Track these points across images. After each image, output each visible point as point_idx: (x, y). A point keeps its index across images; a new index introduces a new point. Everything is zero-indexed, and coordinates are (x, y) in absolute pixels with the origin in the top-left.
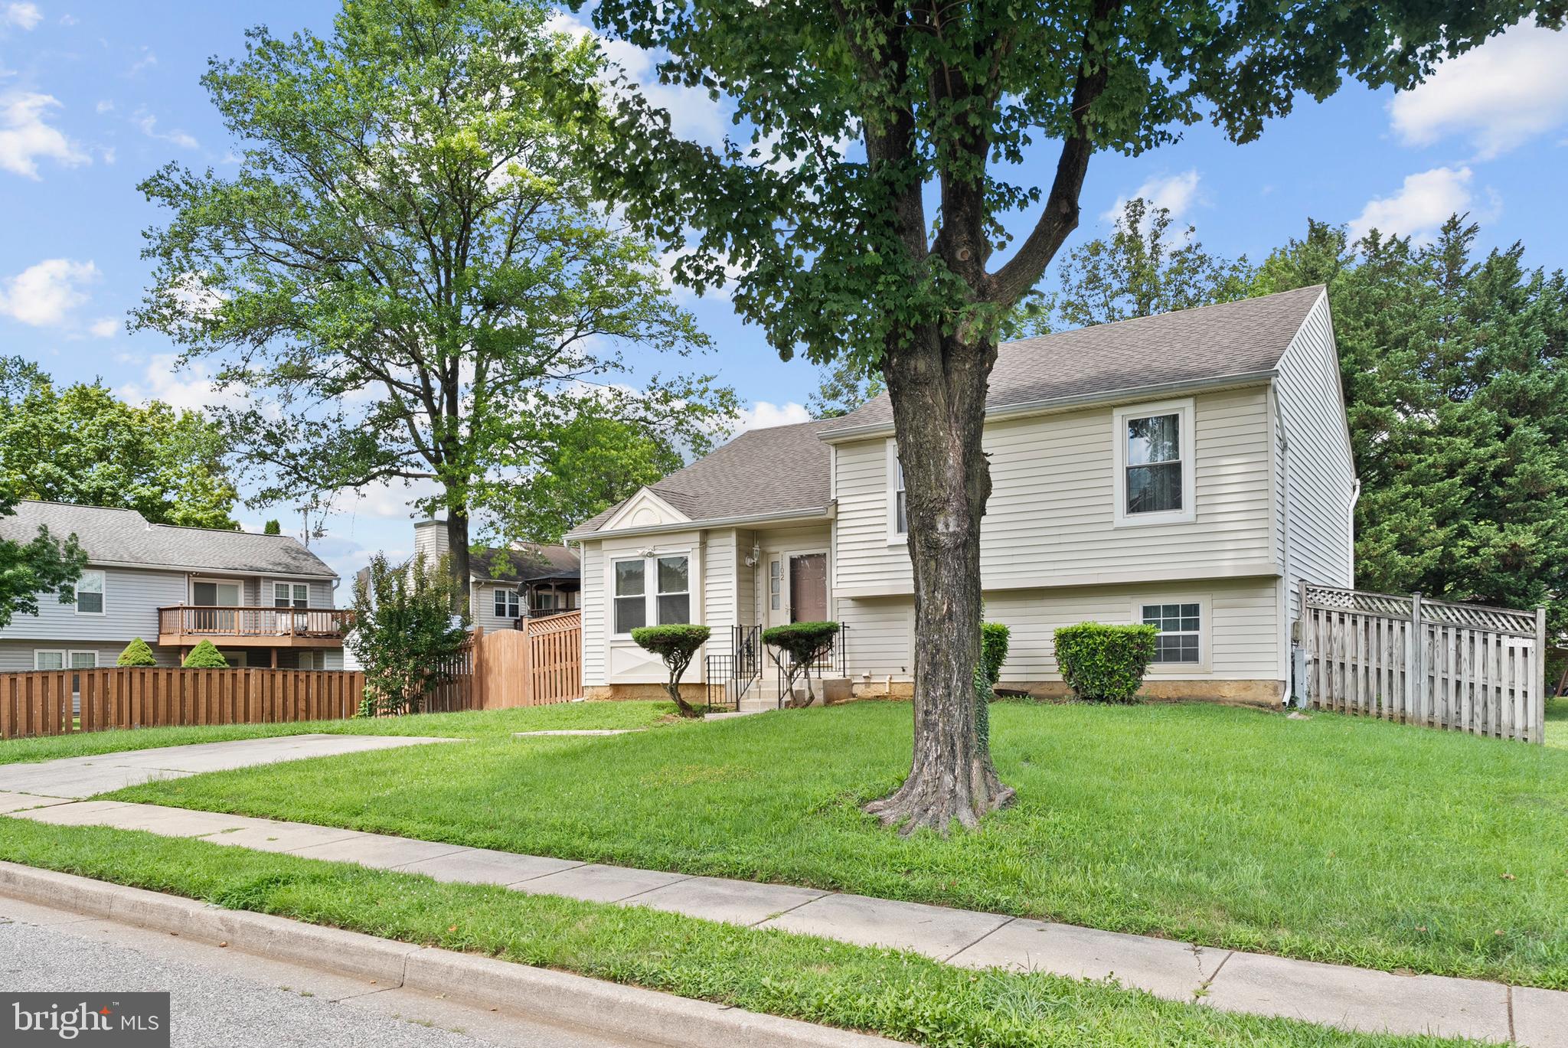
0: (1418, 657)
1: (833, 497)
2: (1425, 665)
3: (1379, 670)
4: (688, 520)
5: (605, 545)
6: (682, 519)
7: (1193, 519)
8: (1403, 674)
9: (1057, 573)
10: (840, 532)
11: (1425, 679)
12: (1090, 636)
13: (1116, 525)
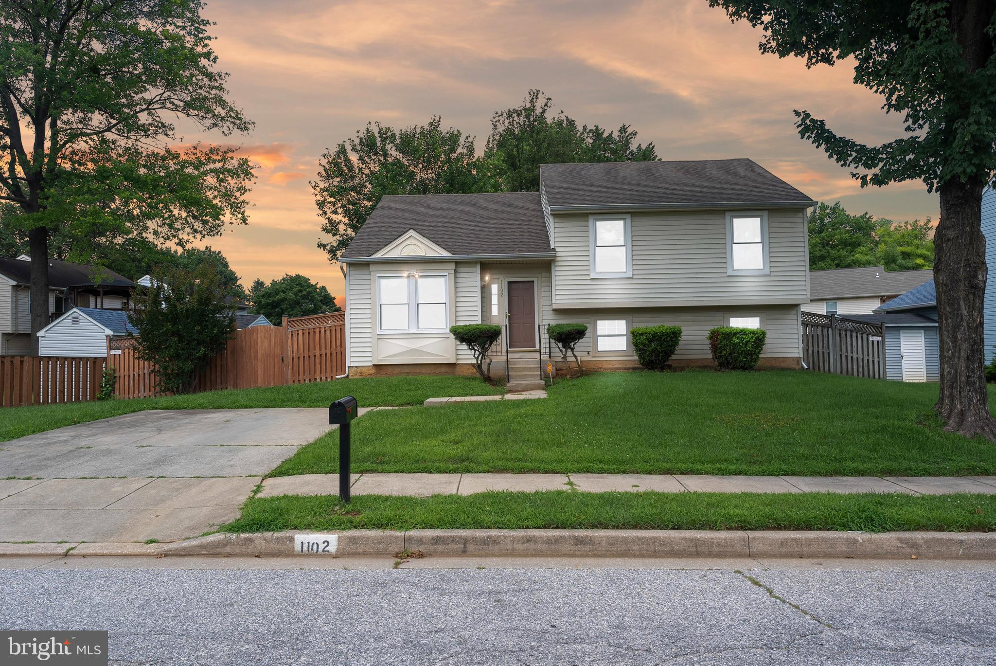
0: (835, 345)
1: (552, 247)
2: (838, 349)
3: (818, 352)
4: (450, 255)
5: (372, 268)
6: (445, 254)
7: (768, 273)
8: (829, 353)
9: (695, 299)
10: (557, 268)
11: (839, 356)
12: (745, 334)
13: (728, 274)
